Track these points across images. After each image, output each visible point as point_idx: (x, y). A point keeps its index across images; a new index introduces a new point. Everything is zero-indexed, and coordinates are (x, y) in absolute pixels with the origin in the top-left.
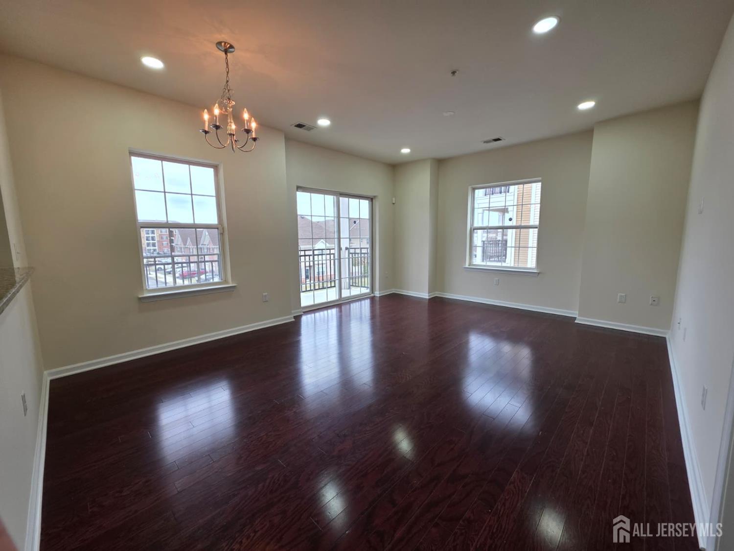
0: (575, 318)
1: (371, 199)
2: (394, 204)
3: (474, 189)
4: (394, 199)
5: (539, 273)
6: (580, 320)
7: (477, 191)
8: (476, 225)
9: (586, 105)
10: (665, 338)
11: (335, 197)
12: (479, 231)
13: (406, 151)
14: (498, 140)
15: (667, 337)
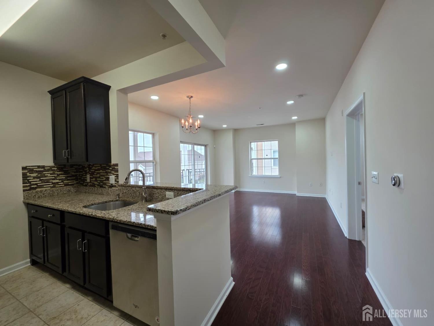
0: (296, 194)
1: (206, 146)
2: (214, 148)
3: (251, 142)
4: (215, 146)
5: (280, 177)
6: (298, 194)
7: (252, 143)
8: (252, 158)
9: (295, 118)
10: (325, 198)
11: (192, 146)
12: (253, 160)
13: (225, 126)
14: (263, 124)
15: (326, 197)
